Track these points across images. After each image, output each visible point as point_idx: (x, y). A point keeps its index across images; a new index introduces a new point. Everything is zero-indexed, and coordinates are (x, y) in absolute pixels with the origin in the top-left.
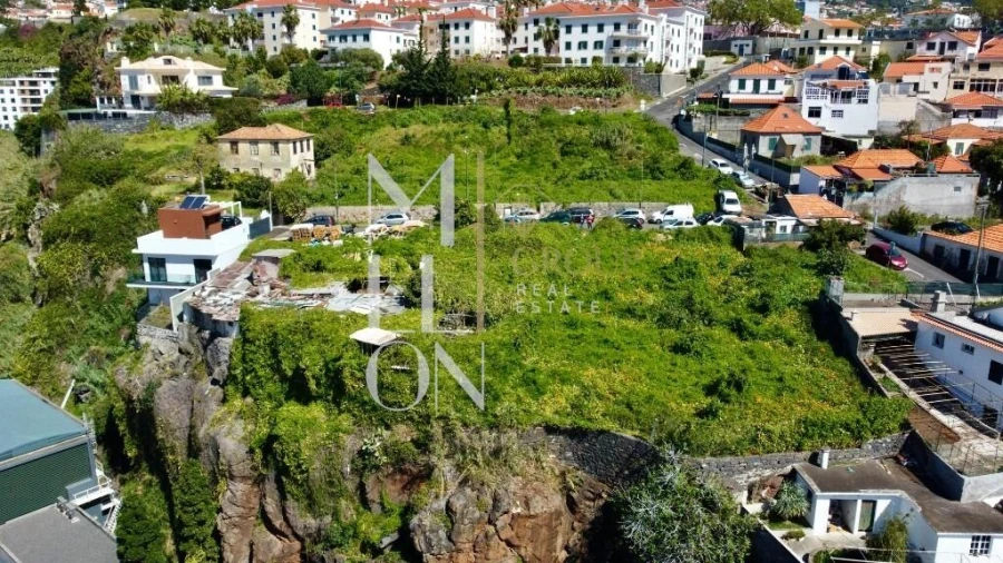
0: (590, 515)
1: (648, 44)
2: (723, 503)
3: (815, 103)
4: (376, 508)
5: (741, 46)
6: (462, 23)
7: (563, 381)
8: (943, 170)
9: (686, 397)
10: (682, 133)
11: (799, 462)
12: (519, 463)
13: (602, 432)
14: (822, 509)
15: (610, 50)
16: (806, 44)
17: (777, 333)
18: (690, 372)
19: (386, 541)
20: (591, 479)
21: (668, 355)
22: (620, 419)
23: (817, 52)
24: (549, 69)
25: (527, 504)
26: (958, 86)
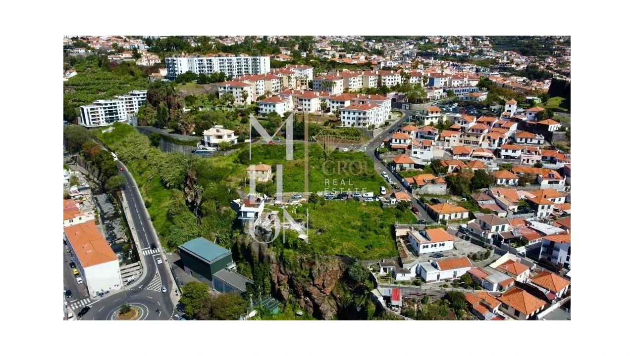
0: (344, 270)
1: (370, 118)
2: (365, 268)
3: (415, 150)
4: (304, 270)
5: (406, 106)
6: (307, 99)
7: (339, 245)
8: (439, 182)
9: (362, 249)
10: (377, 158)
11: (379, 262)
12: (331, 261)
13: (346, 256)
14: (382, 270)
15: (357, 121)
16: (423, 116)
17: (383, 233)
18: (364, 243)
19: (307, 275)
20: (344, 264)
21: (360, 239)
22: (349, 253)
23: (426, 119)
24: (337, 128)
25: (332, 269)
26: (461, 142)
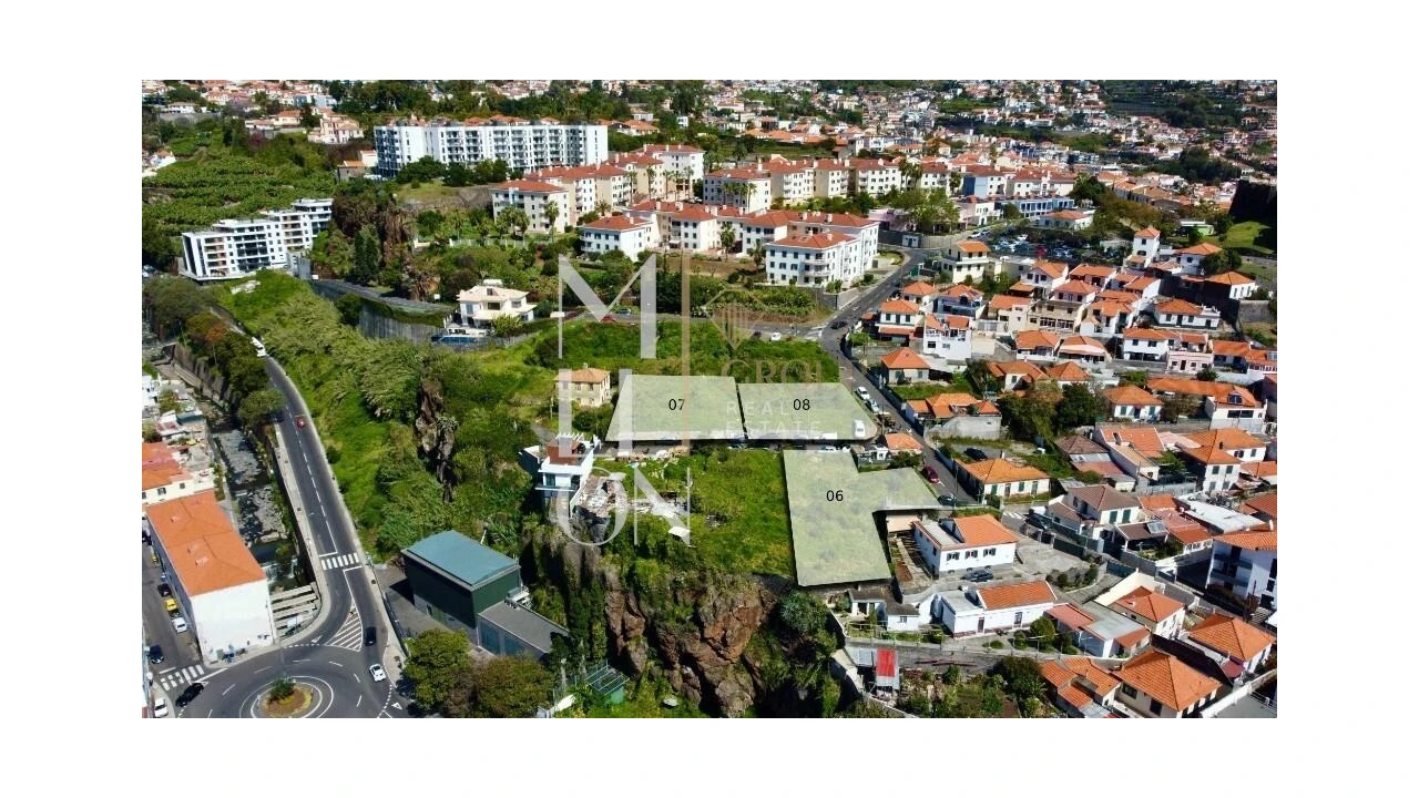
0: (770, 608)
1: (831, 267)
2: (817, 604)
3: (931, 339)
4: (682, 605)
5: (911, 240)
6: (690, 222)
7: (760, 552)
8: (983, 411)
10: (845, 355)
12: (742, 587)
13: (775, 575)
14: (855, 607)
15: (802, 272)
16: (949, 262)
19: (688, 618)
20: (771, 593)
22: (783, 569)
23: (955, 270)
24: (758, 287)
25: (745, 604)
26: (1033, 321)
